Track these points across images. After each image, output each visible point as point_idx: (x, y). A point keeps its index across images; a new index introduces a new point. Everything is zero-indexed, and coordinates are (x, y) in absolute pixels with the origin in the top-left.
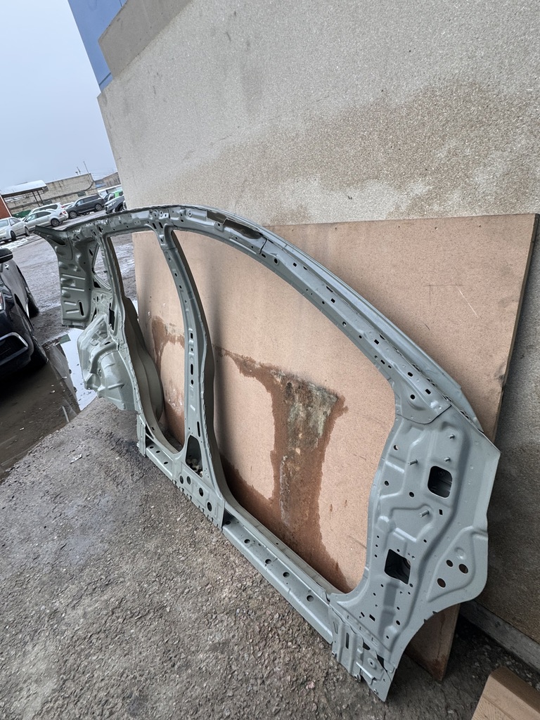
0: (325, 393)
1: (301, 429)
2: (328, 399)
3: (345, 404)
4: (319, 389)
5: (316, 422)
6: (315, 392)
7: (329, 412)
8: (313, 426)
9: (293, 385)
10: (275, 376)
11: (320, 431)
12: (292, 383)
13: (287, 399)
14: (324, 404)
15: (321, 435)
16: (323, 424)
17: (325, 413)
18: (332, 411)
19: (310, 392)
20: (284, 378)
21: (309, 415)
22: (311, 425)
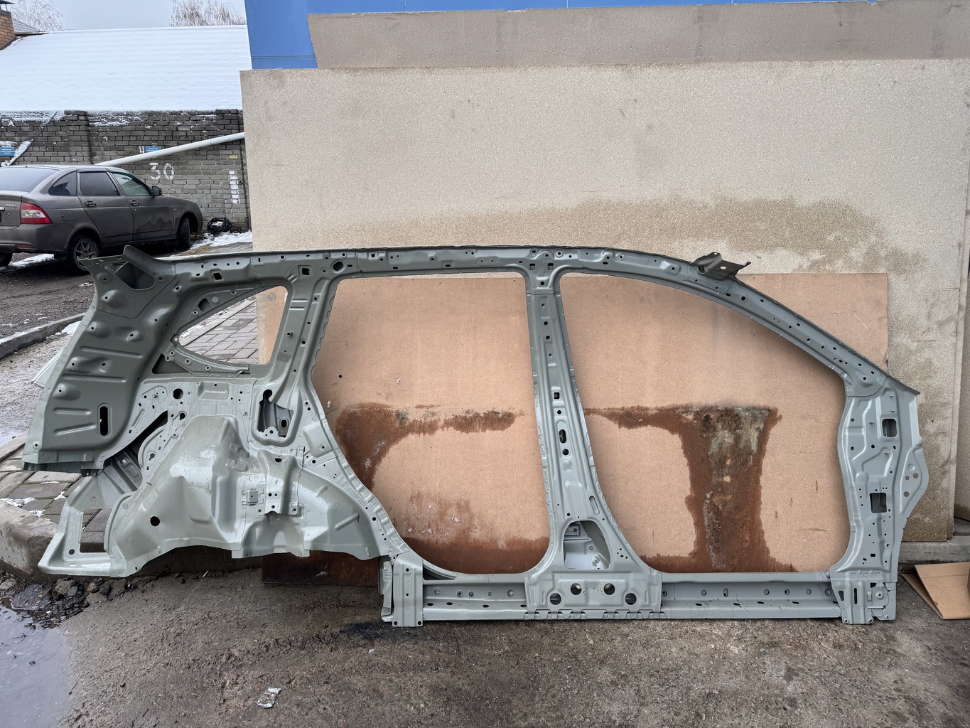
0: (756, 411)
1: (729, 455)
2: (760, 416)
3: (779, 414)
4: (747, 410)
5: (748, 441)
6: (743, 414)
7: (762, 426)
8: (745, 446)
9: (712, 416)
10: (684, 415)
11: (754, 447)
12: (710, 414)
13: (704, 432)
14: (756, 421)
15: (755, 451)
16: (756, 440)
17: (758, 429)
18: (765, 424)
19: (737, 415)
20: (697, 414)
21: (738, 439)
22: (741, 446)
